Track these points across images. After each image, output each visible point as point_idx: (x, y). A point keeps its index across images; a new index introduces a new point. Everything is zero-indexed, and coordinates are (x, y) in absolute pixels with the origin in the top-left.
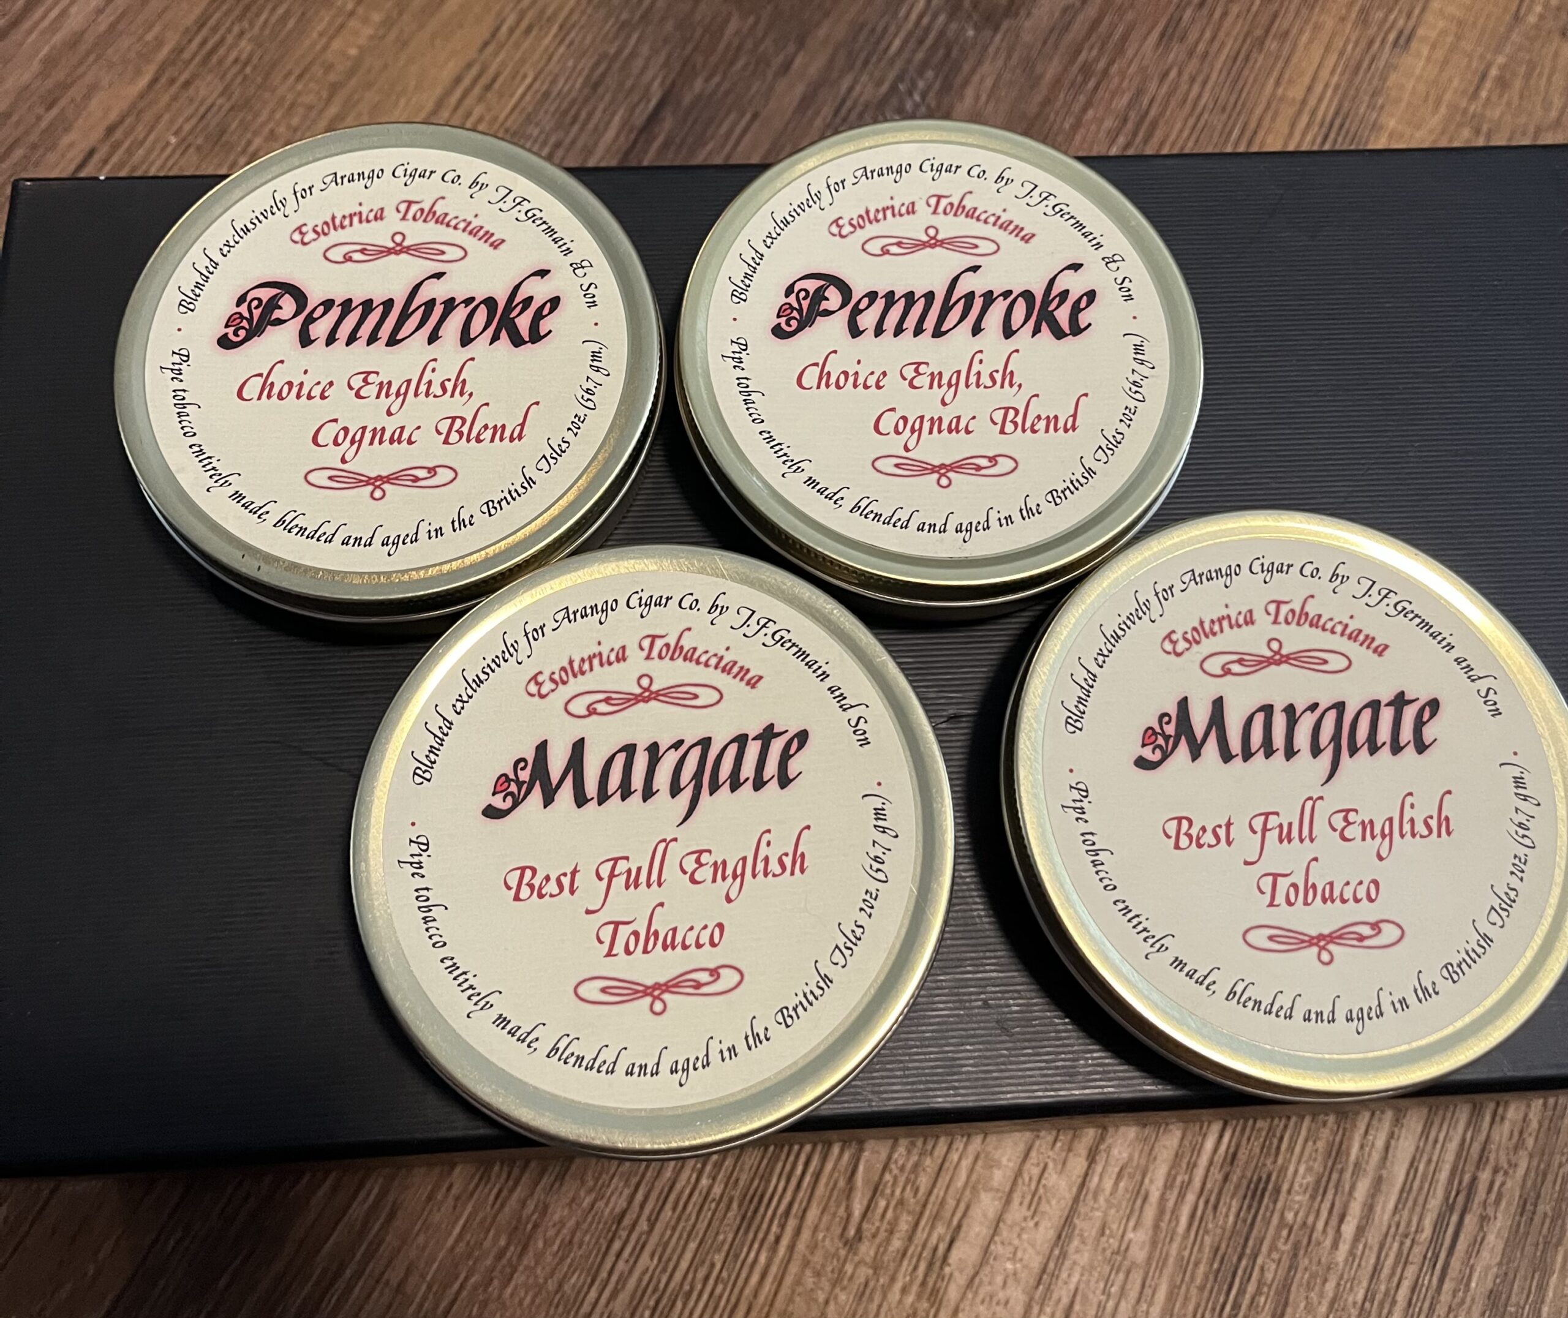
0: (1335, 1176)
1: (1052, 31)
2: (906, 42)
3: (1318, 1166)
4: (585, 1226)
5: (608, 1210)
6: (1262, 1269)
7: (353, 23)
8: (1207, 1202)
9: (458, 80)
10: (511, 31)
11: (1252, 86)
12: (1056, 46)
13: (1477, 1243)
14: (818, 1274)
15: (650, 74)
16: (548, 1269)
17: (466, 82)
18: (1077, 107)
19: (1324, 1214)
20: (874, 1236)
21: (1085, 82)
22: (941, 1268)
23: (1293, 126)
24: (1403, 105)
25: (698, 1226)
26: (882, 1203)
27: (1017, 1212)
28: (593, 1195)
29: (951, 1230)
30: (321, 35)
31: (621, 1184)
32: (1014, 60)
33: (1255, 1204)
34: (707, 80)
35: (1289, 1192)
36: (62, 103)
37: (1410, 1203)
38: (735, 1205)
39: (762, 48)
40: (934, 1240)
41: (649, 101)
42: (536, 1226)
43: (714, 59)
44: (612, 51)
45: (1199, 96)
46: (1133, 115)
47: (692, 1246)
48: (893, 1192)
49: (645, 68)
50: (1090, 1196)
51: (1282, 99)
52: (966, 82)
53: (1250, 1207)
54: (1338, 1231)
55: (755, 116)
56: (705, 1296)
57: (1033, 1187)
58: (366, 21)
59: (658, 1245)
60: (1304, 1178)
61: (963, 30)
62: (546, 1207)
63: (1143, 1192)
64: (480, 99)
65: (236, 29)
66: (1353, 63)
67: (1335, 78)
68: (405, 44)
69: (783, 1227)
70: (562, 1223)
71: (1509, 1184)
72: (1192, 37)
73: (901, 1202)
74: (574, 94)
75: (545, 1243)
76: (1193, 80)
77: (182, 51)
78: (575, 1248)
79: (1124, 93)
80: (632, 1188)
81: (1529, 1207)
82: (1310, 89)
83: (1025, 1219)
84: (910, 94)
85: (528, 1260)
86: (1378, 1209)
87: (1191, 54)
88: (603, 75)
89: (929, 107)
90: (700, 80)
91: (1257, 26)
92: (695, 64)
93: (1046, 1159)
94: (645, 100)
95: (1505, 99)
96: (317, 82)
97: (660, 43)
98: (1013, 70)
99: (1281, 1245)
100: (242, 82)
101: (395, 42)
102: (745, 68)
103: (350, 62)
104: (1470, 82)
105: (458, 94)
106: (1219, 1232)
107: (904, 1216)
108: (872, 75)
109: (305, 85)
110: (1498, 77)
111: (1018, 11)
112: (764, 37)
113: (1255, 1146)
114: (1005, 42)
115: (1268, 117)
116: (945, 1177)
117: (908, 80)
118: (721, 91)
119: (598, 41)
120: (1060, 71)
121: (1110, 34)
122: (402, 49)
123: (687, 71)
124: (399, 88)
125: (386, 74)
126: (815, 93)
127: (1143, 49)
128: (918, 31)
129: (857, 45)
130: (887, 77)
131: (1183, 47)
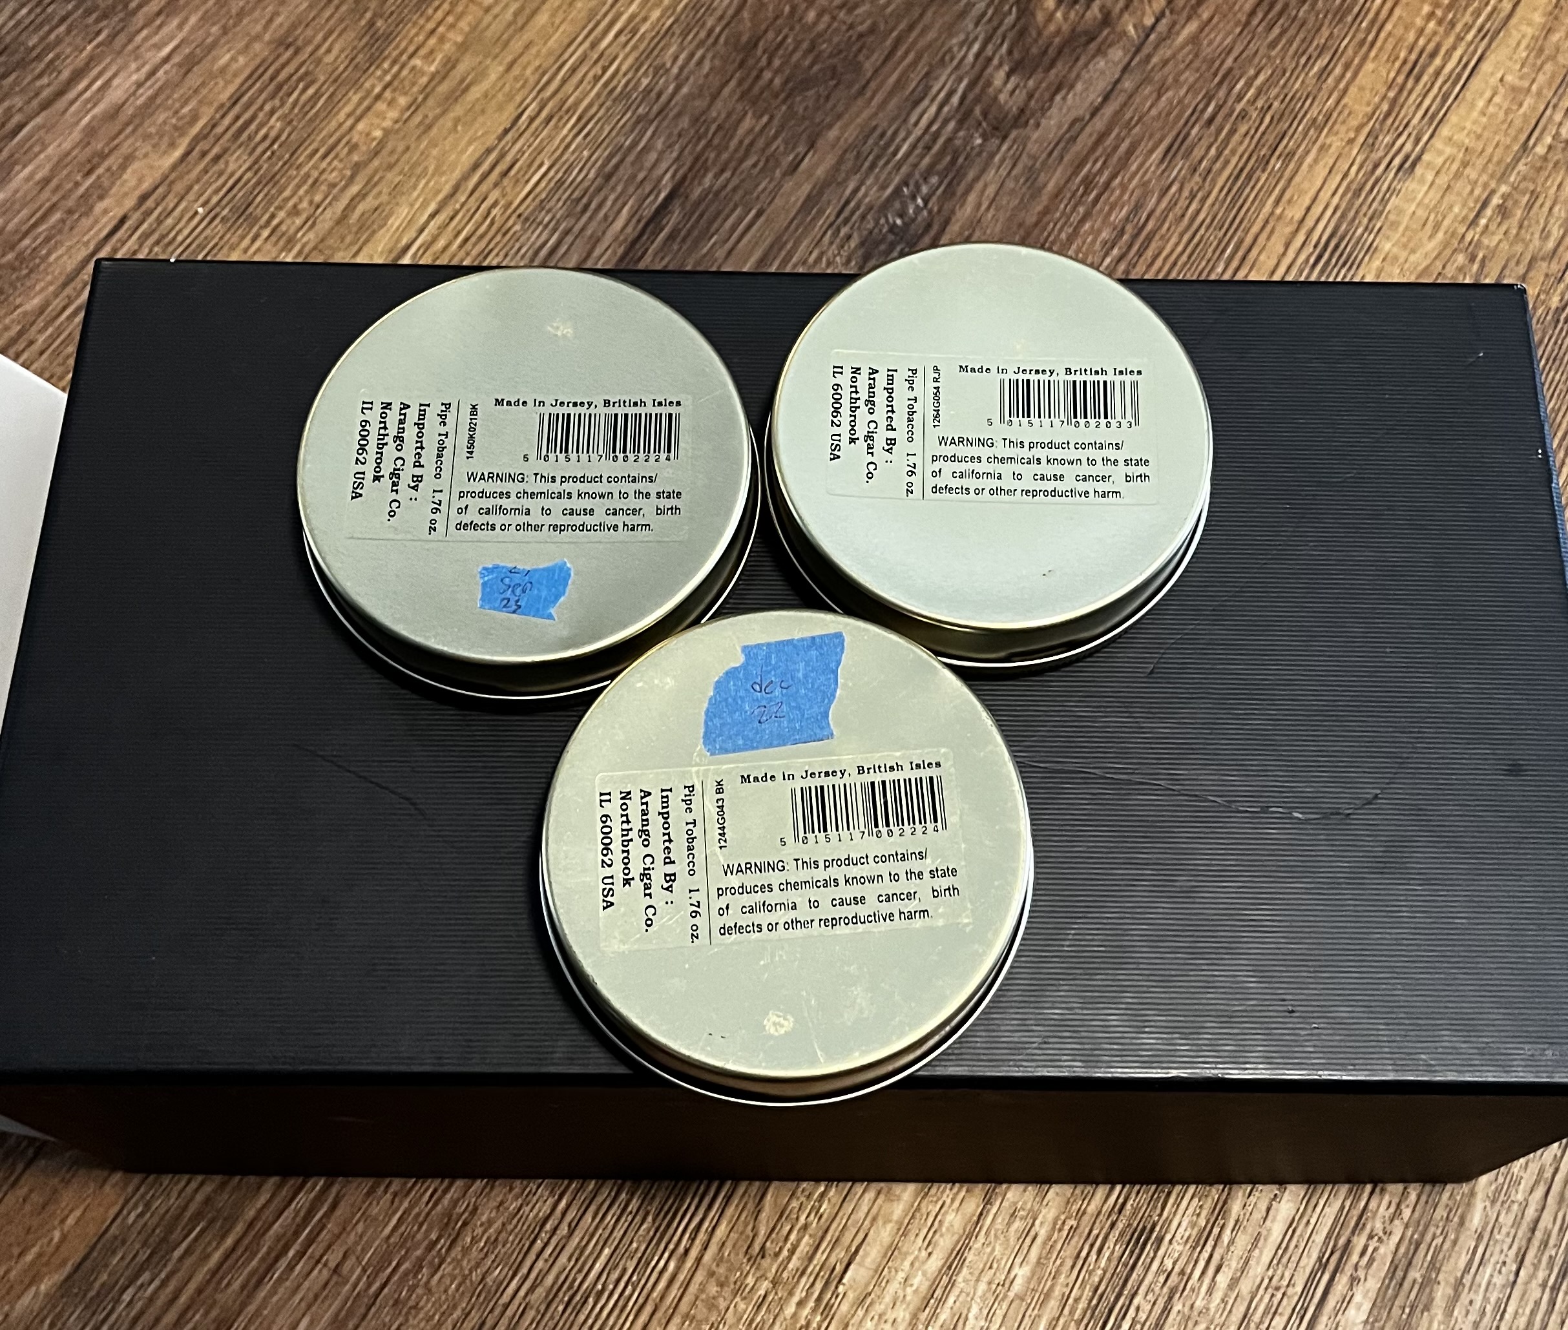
0: (1216, 1231)
1: (1059, 142)
2: (914, 147)
3: (1202, 1222)
4: (510, 1229)
5: (532, 1217)
6: (1138, 1309)
7: (381, 106)
8: (1092, 1247)
9: (476, 166)
10: (532, 120)
11: (1253, 204)
12: (1062, 158)
13: (1346, 1301)
14: (721, 1285)
15: (664, 166)
16: (473, 1263)
17: (485, 167)
18: (1075, 218)
19: (1203, 1263)
20: (777, 1255)
21: (1086, 193)
22: (837, 1287)
23: (1287, 246)
24: (1401, 229)
25: (615, 1234)
26: (787, 1228)
27: (914, 1246)
28: (520, 1201)
29: (850, 1254)
30: (349, 116)
31: (547, 1194)
32: (1018, 170)
33: (1137, 1253)
34: (717, 176)
35: (1171, 1242)
36: (100, 171)
37: (1285, 1260)
38: (650, 1219)
39: (774, 147)
40: (833, 1260)
41: (658, 194)
42: (465, 1224)
43: (725, 156)
44: (628, 143)
45: (1198, 212)
47: (607, 1251)
48: (797, 1218)
49: (657, 161)
50: (983, 1233)
51: (1280, 217)
52: (970, 188)
53: (1132, 1252)
54: (1214, 1279)
55: (761, 212)
56: (615, 1296)
57: (929, 1224)
58: (391, 103)
60: (1186, 1229)
61: (968, 139)
62: (476, 1209)
63: (1032, 1233)
64: (496, 185)
65: (267, 108)
66: (1354, 187)
67: (1336, 201)
68: (430, 127)
69: (693, 1239)
70: (490, 1222)
71: (1382, 1250)
72: (1198, 153)
73: (805, 1227)
74: (586, 184)
75: (473, 1238)
76: (1192, 197)
77: (214, 126)
78: (500, 1247)
79: (1122, 207)
80: (557, 1198)
81: (1399, 1273)
82: (1308, 209)
83: (920, 1250)
84: (914, 198)
85: (457, 1252)
86: (1253, 1263)
87: (1194, 171)
88: (617, 167)
89: (930, 212)
90: (710, 175)
91: (1264, 146)
92: (707, 160)
93: (944, 1198)
94: (655, 193)
95: (1504, 228)
96: (341, 161)
97: (674, 138)
98: (1017, 180)
99: (1157, 1290)
100: (270, 158)
101: (418, 126)
102: (755, 165)
103: (374, 144)
104: (1471, 209)
105: (475, 178)
106: (1100, 1272)
107: (807, 1237)
108: (877, 178)
109: (330, 164)
110: (1499, 206)
111: (1027, 122)
112: (775, 137)
113: (1144, 1197)
114: (1012, 152)
115: (1264, 235)
116: (848, 1208)
117: (912, 187)
118: (730, 187)
119: (614, 133)
120: (1062, 182)
121: (1116, 148)
122: (424, 132)
123: (698, 167)
124: (418, 171)
125: (407, 156)
126: (821, 193)
127: (1147, 164)
128: (927, 137)
129: (866, 149)
130: (892, 180)
131: (1187, 165)
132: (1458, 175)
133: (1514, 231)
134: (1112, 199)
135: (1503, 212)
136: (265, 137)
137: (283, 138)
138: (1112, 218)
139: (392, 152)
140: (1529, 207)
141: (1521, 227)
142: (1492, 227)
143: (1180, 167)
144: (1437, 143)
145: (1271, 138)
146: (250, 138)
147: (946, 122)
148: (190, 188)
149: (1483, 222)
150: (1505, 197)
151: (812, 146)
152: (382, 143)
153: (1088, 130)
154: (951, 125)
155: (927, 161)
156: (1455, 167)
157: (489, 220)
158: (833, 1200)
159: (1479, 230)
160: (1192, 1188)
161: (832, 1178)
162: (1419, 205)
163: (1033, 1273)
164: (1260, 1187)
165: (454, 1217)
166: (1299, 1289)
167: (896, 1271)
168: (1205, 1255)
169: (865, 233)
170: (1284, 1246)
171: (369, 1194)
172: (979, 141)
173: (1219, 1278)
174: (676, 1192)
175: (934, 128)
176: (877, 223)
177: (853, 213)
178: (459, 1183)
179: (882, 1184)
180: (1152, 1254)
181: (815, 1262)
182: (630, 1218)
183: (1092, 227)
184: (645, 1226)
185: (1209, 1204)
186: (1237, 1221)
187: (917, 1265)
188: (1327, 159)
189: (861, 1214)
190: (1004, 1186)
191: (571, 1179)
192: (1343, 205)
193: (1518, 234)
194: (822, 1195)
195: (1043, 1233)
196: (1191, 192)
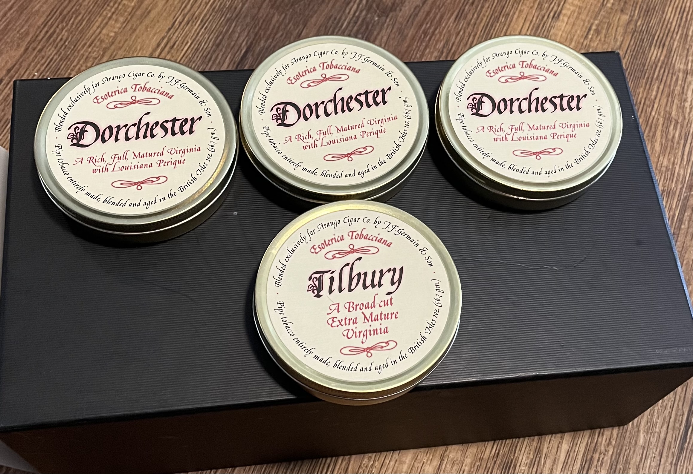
1: (410, 16)
2: (349, 23)
7: (112, 22)
9: (158, 45)
10: (180, 23)
12: (413, 23)
15: (242, 39)
17: (162, 45)
18: (422, 48)
21: (425, 36)
30: (98, 28)
32: (395, 29)
34: (266, 41)
39: (289, 27)
41: (241, 52)
43: (268, 32)
44: (225, 30)
45: (473, 41)
49: (239, 37)
58: (116, 21)
61: (373, 17)
64: (168, 52)
65: (61, 26)
67: (529, 32)
68: (135, 30)
72: (469, 17)
74: (209, 49)
76: (470, 35)
77: (37, 36)
87: (469, 24)
88: (221, 41)
90: (263, 42)
94: (240, 50)
95: (599, 38)
96: (97, 47)
98: (395, 33)
100: (64, 49)
101: (129, 30)
103: (112, 38)
104: (585, 32)
105: (159, 50)
109: (92, 49)
110: (595, 30)
111: (396, 9)
112: (289, 23)
113: (506, 449)
114: (391, 22)
119: (218, 26)
120: (414, 33)
121: (435, 17)
122: (133, 32)
124: (133, 49)
125: (127, 42)
127: (449, 24)
128: (354, 18)
131: (466, 22)
132: (577, 18)
133: (603, 39)
134: (436, 39)
135: (597, 32)
136: (61, 39)
137: (69, 39)
138: (437, 47)
139: (119, 42)
140: (608, 29)
141: (605, 37)
142: (594, 38)
143: (462, 24)
144: (567, 6)
145: (499, 9)
146: (54, 41)
147: (361, 12)
148: (30, 65)
149: (590, 36)
150: (598, 25)
151: (305, 25)
152: (115, 38)
153: (422, 11)
154: (364, 13)
156: (576, 14)
159: (589, 40)
162: (563, 32)
172: (377, 19)
175: (357, 14)
183: (430, 52)
185: (533, 449)
188: (522, 16)
193: (605, 41)
196: (469, 33)
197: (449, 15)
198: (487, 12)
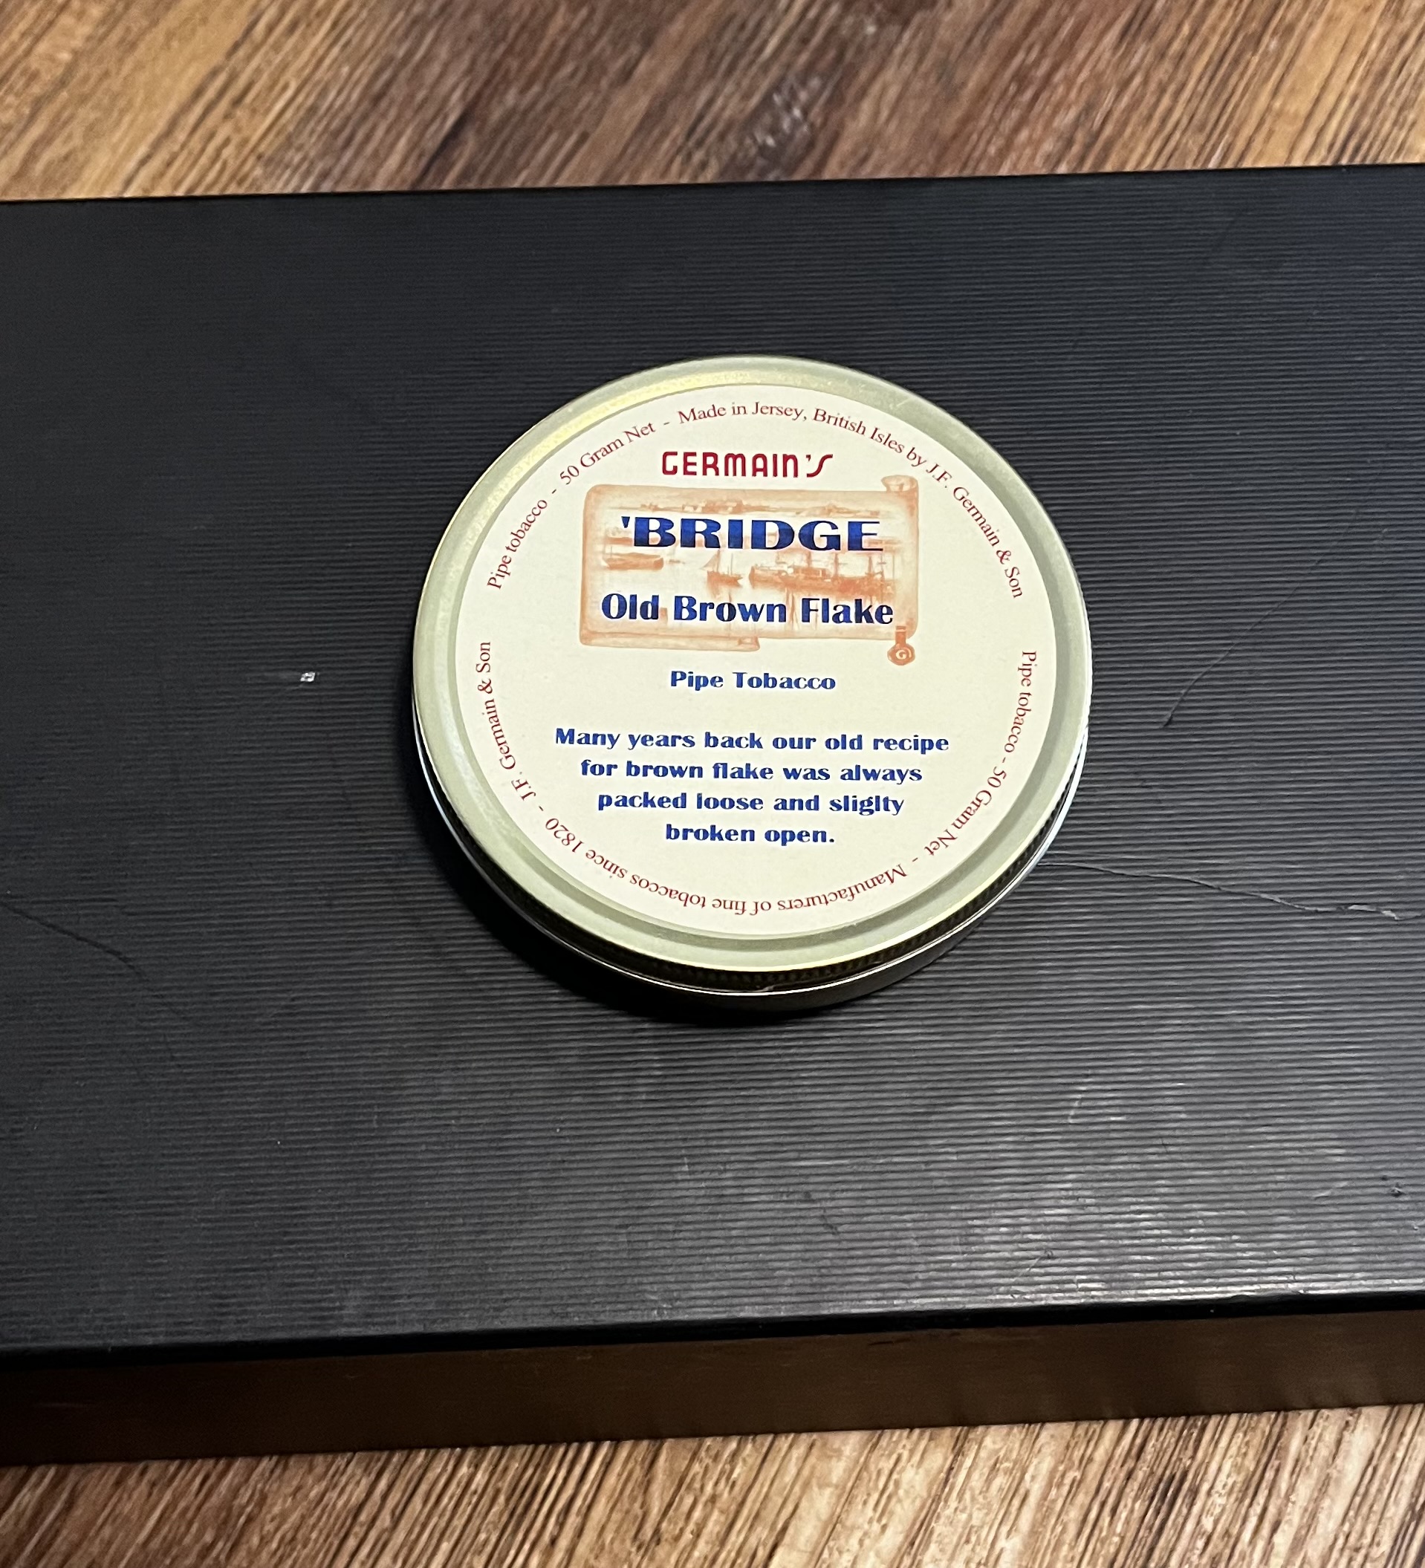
0: (1269, 1475)
1: (978, 26)
2: (785, 41)
3: (1250, 1464)
4: (312, 1521)
5: (340, 1503)
7: (66, 20)
8: (1103, 1505)
9: (198, 93)
10: (270, 29)
11: (1243, 95)
12: (984, 45)
15: (451, 80)
17: (210, 93)
18: (1008, 125)
19: (1253, 1521)
20: (677, 1539)
21: (1020, 91)
25: (455, 1522)
26: (688, 1501)
27: (862, 1515)
28: (324, 1484)
29: (775, 1533)
30: (23, 35)
31: (359, 1472)
32: (927, 64)
33: (1164, 1508)
34: (523, 91)
35: (1209, 1494)
37: (1365, 1510)
38: (502, 1499)
39: (596, 50)
40: (753, 1541)
41: (446, 118)
42: (250, 1520)
43: (533, 63)
44: (401, 53)
45: (1170, 111)
46: (1080, 137)
47: (445, 1546)
48: (703, 1486)
49: (442, 75)
50: (954, 1494)
51: (1280, 114)
52: (863, 93)
53: (1157, 1512)
54: (1270, 1541)
55: (584, 137)
57: (881, 1485)
58: (81, 15)
59: (402, 1546)
60: (1228, 1476)
61: (859, 26)
62: (263, 1498)
63: (1022, 1491)
64: (227, 116)
66: (1375, 67)
67: (1353, 87)
68: (133, 46)
69: (561, 1525)
70: (284, 1516)
72: (1164, 34)
73: (713, 1499)
74: (348, 109)
75: (262, 1539)
76: (1162, 90)
78: (299, 1547)
79: (1069, 107)
80: (373, 1476)
82: (1317, 101)
83: (870, 1521)
84: (788, 107)
86: (1322, 1516)
87: (1161, 55)
88: (388, 84)
89: (812, 126)
90: (512, 92)
91: (1253, 18)
92: (507, 71)
93: (900, 1450)
94: (440, 117)
96: (17, 95)
97: (462, 44)
98: (925, 78)
99: (1195, 1559)
101: (117, 45)
102: (573, 75)
103: (61, 70)
105: (198, 110)
106: (1116, 1539)
107: (716, 1515)
108: (738, 84)
112: (599, 36)
113: (1170, 1436)
114: (916, 42)
115: (1260, 139)
116: (770, 1470)
117: (785, 91)
118: (540, 106)
119: (382, 41)
120: (987, 76)
121: (1055, 32)
122: (127, 52)
123: (495, 82)
124: (122, 103)
125: (106, 83)
126: (663, 107)
127: (1099, 50)
128: (803, 26)
129: (722, 46)
130: (758, 87)
131: (1153, 46)
134: (1055, 97)
138: (1056, 123)
139: (86, 79)
143: (1142, 53)
145: (1261, 9)
147: (826, 5)
151: (649, 44)
152: (71, 68)
154: (833, 11)
155: (804, 58)
157: (218, 166)
158: (750, 1461)
160: (1234, 1419)
161: (746, 1430)
163: (1026, 1546)
164: (1325, 1412)
165: (235, 1511)
166: (1385, 1547)
167: (840, 1553)
168: (1257, 1509)
169: (726, 158)
170: (1362, 1490)
171: (118, 1483)
173: (1278, 1539)
174: (535, 1461)
175: (812, 14)
176: (741, 142)
177: (708, 131)
178: (239, 1464)
179: (815, 1436)
180: (1185, 1511)
181: (728, 1547)
182: (474, 1500)
183: (1030, 137)
184: (495, 1509)
185: (1257, 1440)
186: (1297, 1461)
187: (867, 1542)
188: (1335, 34)
189: (788, 1478)
190: (980, 1429)
191: (392, 1449)
192: (1363, 95)
194: (735, 1455)
195: (1036, 1490)
196: (1160, 83)
197: (1101, 25)
198: (1221, 20)
